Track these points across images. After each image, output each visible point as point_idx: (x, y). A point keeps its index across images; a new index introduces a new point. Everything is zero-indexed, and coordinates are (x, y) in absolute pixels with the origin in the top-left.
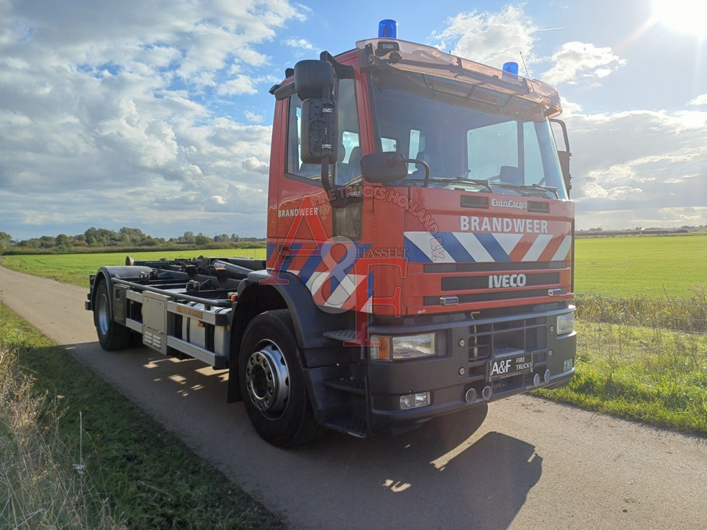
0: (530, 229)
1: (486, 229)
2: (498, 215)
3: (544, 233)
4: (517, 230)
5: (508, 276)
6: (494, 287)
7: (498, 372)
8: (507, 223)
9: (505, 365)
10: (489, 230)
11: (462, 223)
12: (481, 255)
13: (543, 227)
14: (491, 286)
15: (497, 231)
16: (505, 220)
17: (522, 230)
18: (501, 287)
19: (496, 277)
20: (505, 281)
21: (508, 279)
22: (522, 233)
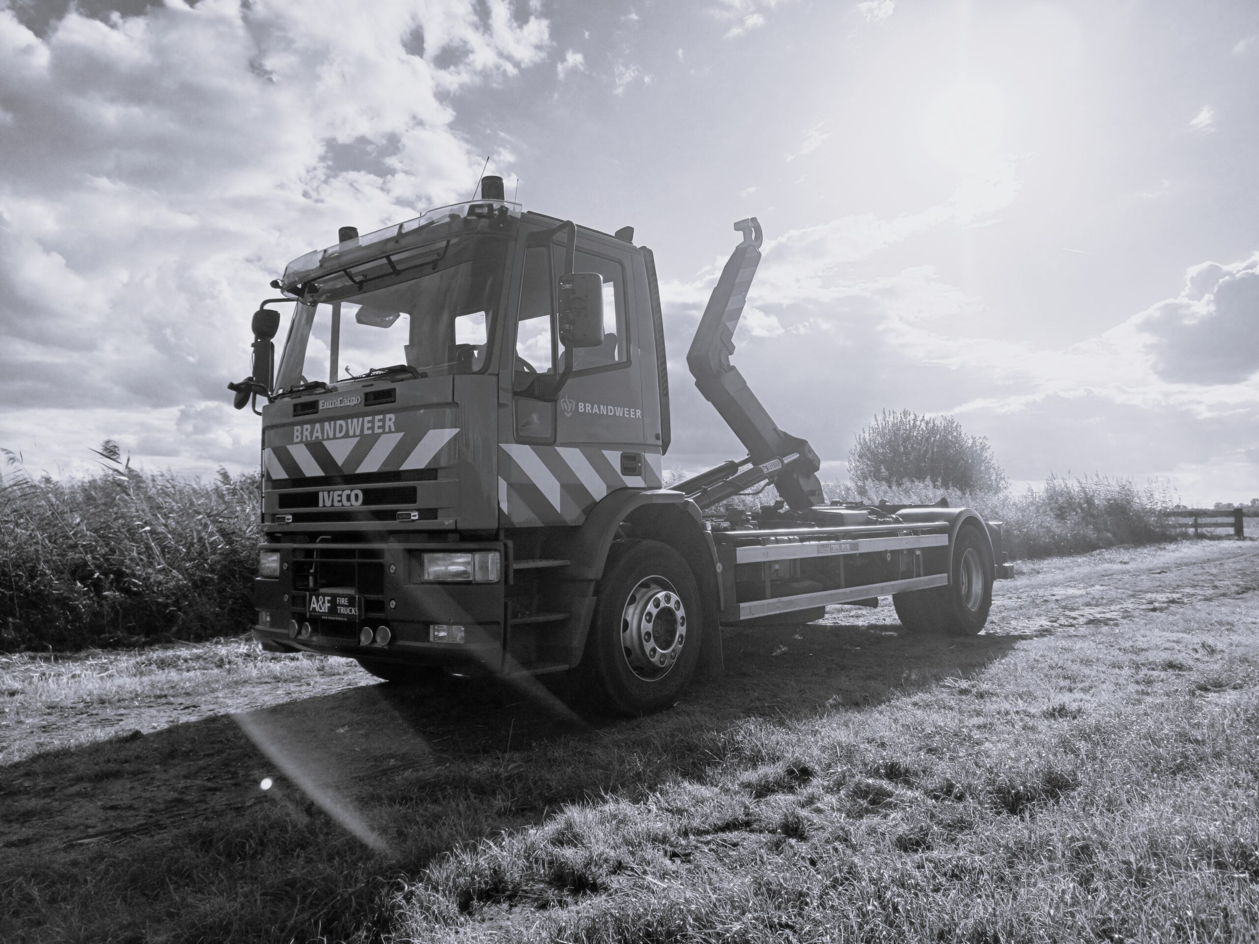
0: (369, 429)
1: (317, 437)
2: (330, 419)
3: (390, 432)
4: (351, 433)
5: (340, 493)
6: (324, 506)
7: (318, 609)
8: (341, 426)
9: (324, 602)
10: (320, 438)
11: (296, 434)
12: (311, 468)
13: (388, 423)
14: (321, 504)
15: (328, 439)
16: (339, 422)
17: (358, 433)
18: (332, 505)
19: (326, 493)
20: (336, 498)
21: (340, 496)
22: (357, 436)
